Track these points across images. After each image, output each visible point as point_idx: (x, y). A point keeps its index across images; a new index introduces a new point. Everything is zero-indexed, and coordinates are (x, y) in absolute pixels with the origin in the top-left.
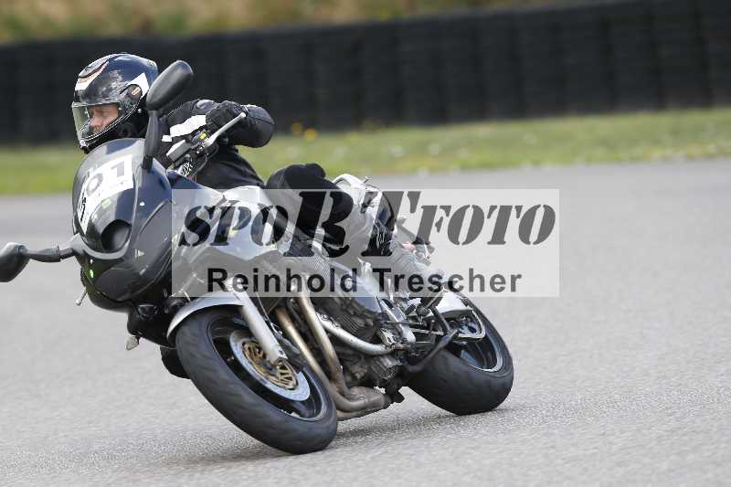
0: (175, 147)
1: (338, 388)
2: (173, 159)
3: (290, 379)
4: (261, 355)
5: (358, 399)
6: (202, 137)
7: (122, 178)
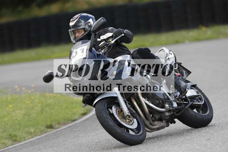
0: (102, 43)
1: (149, 122)
2: (101, 47)
3: (131, 121)
4: (122, 113)
5: (156, 125)
6: (110, 41)
7: (83, 54)
